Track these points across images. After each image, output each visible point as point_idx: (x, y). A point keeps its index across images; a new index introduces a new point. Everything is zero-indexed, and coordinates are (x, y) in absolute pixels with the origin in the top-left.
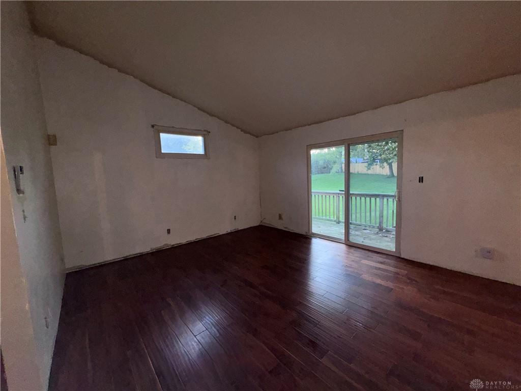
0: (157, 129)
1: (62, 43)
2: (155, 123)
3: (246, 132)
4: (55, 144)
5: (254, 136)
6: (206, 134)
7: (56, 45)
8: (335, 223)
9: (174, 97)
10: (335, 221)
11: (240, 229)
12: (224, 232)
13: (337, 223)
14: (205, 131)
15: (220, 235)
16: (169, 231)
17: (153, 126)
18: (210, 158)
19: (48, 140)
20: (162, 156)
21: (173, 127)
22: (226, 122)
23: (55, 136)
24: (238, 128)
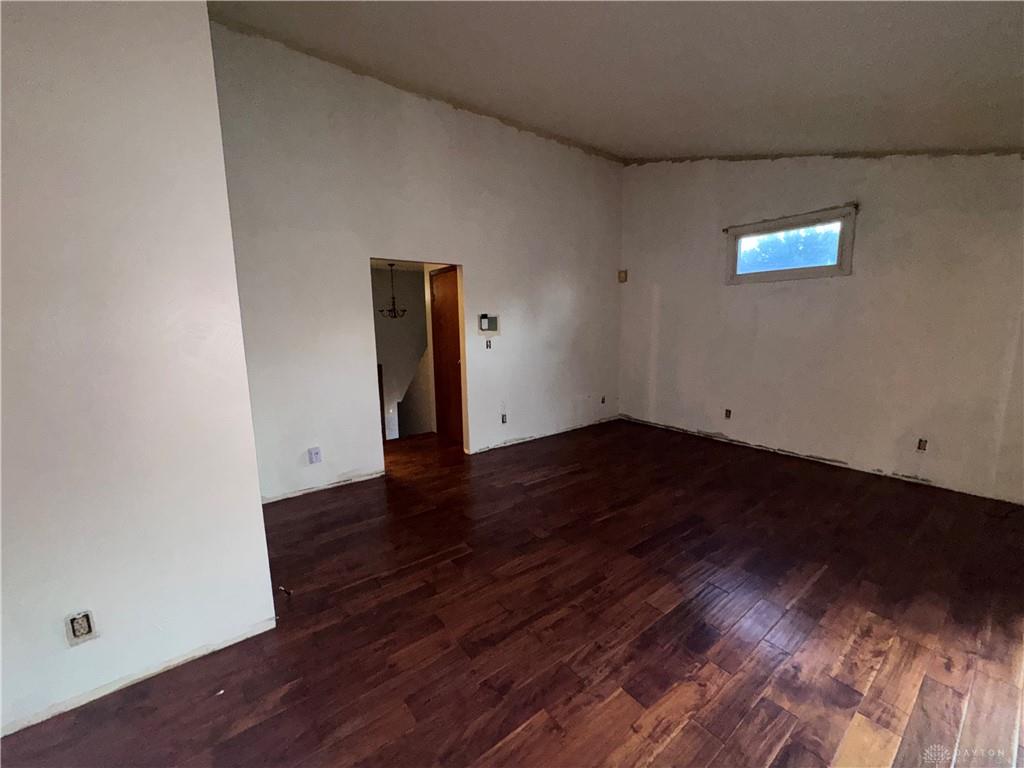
0: (734, 233)
2: (730, 225)
4: (626, 281)
9: (775, 157)
12: (868, 468)
14: (847, 205)
15: (849, 469)
16: (728, 413)
17: (726, 231)
18: (851, 273)
19: (619, 277)
20: (734, 278)
21: (765, 221)
22: (937, 153)
23: (626, 272)
24: (1001, 153)
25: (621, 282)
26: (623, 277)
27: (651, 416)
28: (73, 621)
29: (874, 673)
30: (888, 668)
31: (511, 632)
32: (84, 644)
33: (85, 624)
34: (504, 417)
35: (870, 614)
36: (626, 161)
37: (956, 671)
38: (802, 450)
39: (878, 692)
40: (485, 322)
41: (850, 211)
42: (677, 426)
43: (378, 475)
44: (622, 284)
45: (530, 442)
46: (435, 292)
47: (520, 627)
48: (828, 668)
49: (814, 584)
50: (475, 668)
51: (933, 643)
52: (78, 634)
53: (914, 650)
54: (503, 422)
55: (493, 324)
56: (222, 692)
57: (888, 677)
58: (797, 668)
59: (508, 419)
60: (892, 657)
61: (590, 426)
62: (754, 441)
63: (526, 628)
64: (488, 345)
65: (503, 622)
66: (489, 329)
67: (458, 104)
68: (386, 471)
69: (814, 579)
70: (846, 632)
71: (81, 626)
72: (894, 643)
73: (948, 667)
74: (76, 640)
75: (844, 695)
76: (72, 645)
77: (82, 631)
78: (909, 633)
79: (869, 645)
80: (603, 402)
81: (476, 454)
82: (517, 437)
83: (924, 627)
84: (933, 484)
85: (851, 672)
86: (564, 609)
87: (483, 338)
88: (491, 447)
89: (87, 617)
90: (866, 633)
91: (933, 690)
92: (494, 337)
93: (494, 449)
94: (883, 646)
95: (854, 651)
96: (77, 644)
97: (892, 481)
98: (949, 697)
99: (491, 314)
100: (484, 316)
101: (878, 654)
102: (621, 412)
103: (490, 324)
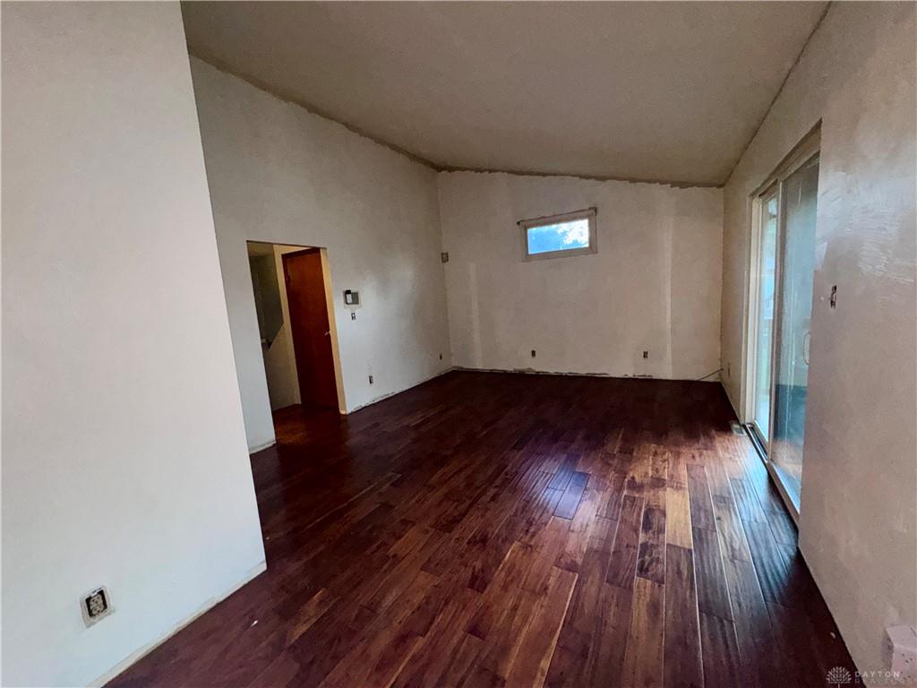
0: (524, 225)
2: (522, 219)
4: (447, 261)
11: (656, 378)
12: (620, 375)
14: (590, 209)
15: (611, 378)
16: (533, 353)
17: (518, 223)
18: (597, 252)
19: (442, 258)
20: (528, 258)
21: (543, 217)
22: (633, 180)
23: (447, 254)
24: (663, 182)
25: (444, 262)
26: (445, 258)
27: (479, 364)
28: (88, 600)
29: (666, 470)
30: (671, 465)
31: (467, 511)
32: (100, 622)
33: (101, 602)
34: (371, 378)
35: (653, 445)
36: (439, 168)
37: (697, 458)
38: (583, 371)
39: (672, 477)
40: (349, 296)
41: (592, 213)
42: (500, 369)
43: (270, 445)
44: (446, 263)
45: (393, 396)
46: (290, 273)
47: (471, 506)
48: (646, 473)
49: (622, 439)
50: (457, 537)
51: (684, 450)
52: (94, 612)
53: (678, 455)
54: (371, 382)
55: (356, 299)
56: (256, 622)
57: (673, 468)
58: (633, 478)
59: (374, 380)
60: (671, 461)
61: (433, 379)
62: (552, 371)
63: (476, 505)
64: (353, 317)
65: (456, 508)
66: (352, 304)
67: (313, 109)
68: (277, 440)
69: (620, 436)
70: (647, 456)
71: (96, 605)
72: (668, 455)
73: (693, 457)
74: (92, 620)
75: (658, 483)
76: (88, 626)
77: (98, 608)
78: (673, 449)
79: (659, 459)
80: (441, 358)
81: (352, 413)
82: (382, 394)
83: (677, 444)
84: (654, 378)
85: (657, 472)
86: (492, 490)
87: (348, 311)
88: (363, 405)
89: (101, 593)
90: (655, 454)
91: (692, 469)
92: (358, 311)
93: (365, 407)
94: (665, 457)
95: (654, 463)
96: (94, 623)
97: (634, 380)
98: (698, 469)
99: (353, 290)
100: (348, 292)
101: (664, 461)
102: (454, 365)
103: (353, 298)
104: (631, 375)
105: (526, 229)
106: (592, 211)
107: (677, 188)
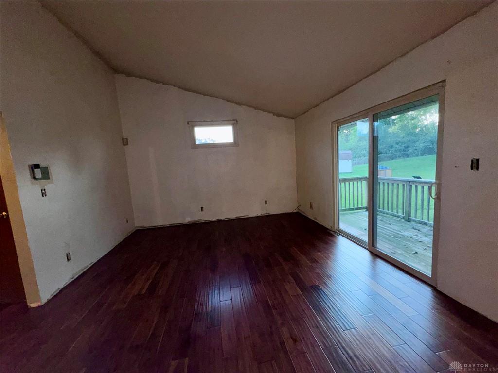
0: (191, 124)
1: (129, 74)
2: (190, 120)
3: (279, 115)
4: (127, 144)
5: (290, 118)
6: (235, 123)
7: (127, 77)
8: (403, 220)
9: (205, 95)
10: (403, 218)
11: (271, 214)
12: (254, 215)
13: (406, 221)
14: (234, 120)
15: (250, 218)
16: (202, 209)
17: (188, 123)
18: (239, 146)
19: (123, 142)
20: (195, 146)
21: (205, 121)
22: (256, 108)
23: (127, 139)
24: (269, 112)
25: (124, 145)
26: (125, 142)
27: (160, 221)
34: (68, 255)
36: (117, 71)
40: (38, 172)
44: (127, 146)
54: (68, 260)
55: (46, 175)
59: (72, 257)
62: (215, 218)
64: (44, 194)
66: (41, 179)
80: (127, 222)
87: (38, 188)
92: (49, 187)
99: (43, 165)
100: (37, 166)
102: (136, 225)
103: (43, 173)
104: (259, 215)
105: (193, 127)
106: (236, 122)
107: (276, 116)
